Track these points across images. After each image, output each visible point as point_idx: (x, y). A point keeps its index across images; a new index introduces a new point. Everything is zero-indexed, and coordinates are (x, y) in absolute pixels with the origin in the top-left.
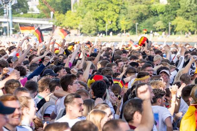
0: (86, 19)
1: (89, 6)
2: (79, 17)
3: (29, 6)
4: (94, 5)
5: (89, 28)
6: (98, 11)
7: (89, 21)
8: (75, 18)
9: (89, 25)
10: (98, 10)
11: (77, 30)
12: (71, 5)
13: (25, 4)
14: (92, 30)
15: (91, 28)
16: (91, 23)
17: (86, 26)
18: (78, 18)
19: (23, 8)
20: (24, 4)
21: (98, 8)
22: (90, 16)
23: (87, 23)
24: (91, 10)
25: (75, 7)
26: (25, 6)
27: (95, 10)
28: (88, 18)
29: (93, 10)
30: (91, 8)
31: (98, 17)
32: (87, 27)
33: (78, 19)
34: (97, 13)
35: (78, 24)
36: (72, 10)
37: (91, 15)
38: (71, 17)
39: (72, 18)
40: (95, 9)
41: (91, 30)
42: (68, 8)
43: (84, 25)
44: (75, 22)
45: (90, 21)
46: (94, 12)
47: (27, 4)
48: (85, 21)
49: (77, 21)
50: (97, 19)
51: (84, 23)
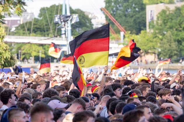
0: (165, 41)
1: (169, 24)
2: (157, 38)
3: (93, 25)
4: (176, 23)
5: (170, 52)
6: (180, 31)
7: (169, 43)
8: (151, 39)
9: (169, 49)
10: (181, 29)
11: (154, 55)
12: (146, 23)
13: (88, 23)
14: (173, 54)
15: (172, 53)
16: (172, 46)
17: (166, 49)
18: (155, 40)
19: (85, 28)
20: (86, 23)
21: (181, 27)
22: (170, 36)
23: (167, 46)
24: (172, 30)
25: (151, 26)
26: (88, 24)
27: (176, 30)
28: (168, 40)
29: (175, 29)
30: (171, 28)
31: (181, 38)
32: (166, 51)
33: (156, 42)
34: (180, 33)
35: (155, 47)
36: (148, 30)
37: (172, 36)
38: (147, 38)
39: (147, 40)
40: (177, 27)
41: (171, 54)
42: (142, 28)
43: (162, 49)
44: (151, 44)
45: (171, 43)
46: (176, 32)
47: (91, 22)
48: (165, 44)
49: (154, 44)
50: (180, 41)
51: (163, 46)
